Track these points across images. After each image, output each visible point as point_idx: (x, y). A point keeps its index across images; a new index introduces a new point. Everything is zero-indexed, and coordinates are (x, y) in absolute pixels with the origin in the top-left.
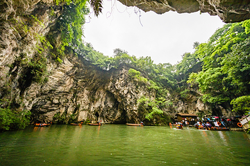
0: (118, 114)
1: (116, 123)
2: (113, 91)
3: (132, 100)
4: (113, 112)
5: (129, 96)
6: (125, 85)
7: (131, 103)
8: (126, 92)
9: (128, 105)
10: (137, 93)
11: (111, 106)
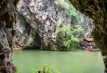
0: (31, 40)
1: (27, 49)
2: (25, 14)
3: (51, 28)
4: (24, 38)
5: (48, 23)
6: (45, 9)
7: (49, 31)
8: (44, 18)
9: (46, 33)
10: (56, 20)
11: (22, 32)
